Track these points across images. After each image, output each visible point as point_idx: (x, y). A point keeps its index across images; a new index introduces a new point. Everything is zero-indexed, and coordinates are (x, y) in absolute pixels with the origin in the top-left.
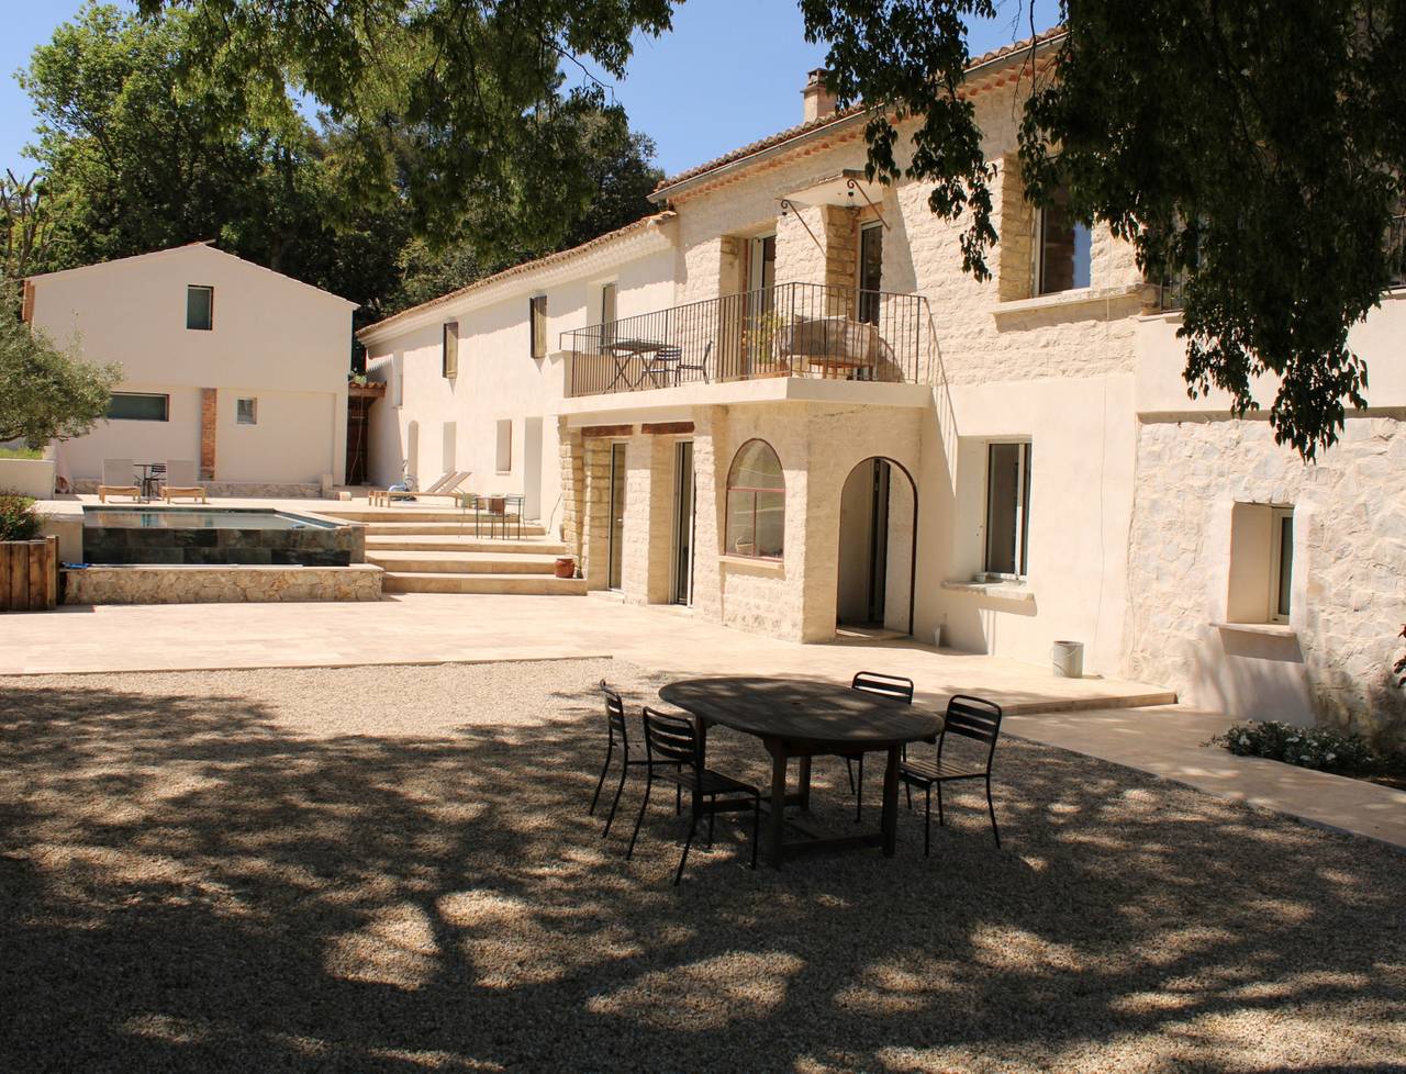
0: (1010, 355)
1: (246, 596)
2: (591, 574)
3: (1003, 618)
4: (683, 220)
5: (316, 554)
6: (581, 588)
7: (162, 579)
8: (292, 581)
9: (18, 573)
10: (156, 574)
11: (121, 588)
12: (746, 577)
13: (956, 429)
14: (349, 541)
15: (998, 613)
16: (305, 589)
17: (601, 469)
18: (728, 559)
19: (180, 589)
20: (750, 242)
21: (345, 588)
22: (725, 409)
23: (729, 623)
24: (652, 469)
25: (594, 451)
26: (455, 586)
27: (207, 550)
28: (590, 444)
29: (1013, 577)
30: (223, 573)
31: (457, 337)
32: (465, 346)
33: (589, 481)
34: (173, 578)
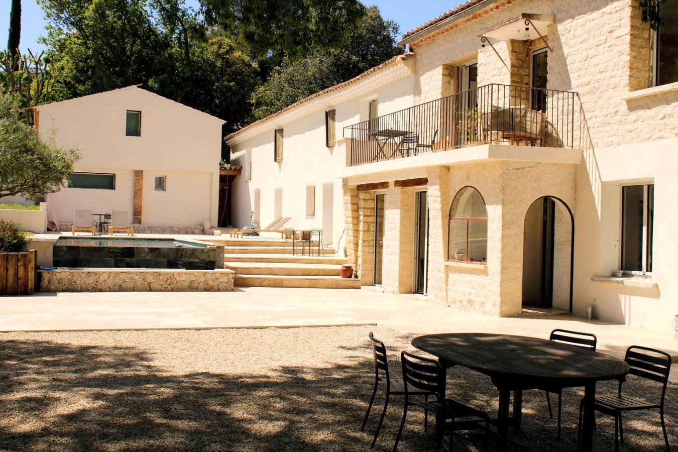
0: (637, 126)
1: (150, 287)
2: (363, 276)
3: (635, 299)
4: (418, 57)
5: (194, 262)
6: (357, 285)
7: (99, 277)
8: (179, 278)
9: (11, 272)
10: (96, 274)
11: (75, 282)
12: (462, 274)
13: (600, 177)
14: (215, 255)
15: (633, 298)
16: (187, 284)
17: (369, 211)
18: (451, 263)
19: (110, 283)
20: (460, 68)
21: (211, 283)
22: (448, 168)
23: (451, 305)
24: (401, 209)
25: (364, 200)
26: (279, 283)
27: (128, 260)
28: (362, 195)
29: (641, 273)
30: (136, 274)
31: (283, 137)
32: (287, 143)
33: (361, 218)
34: (106, 276)
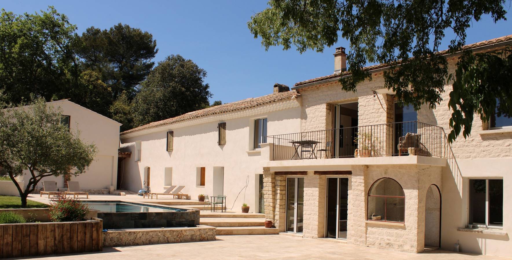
0: (489, 149)
1: (168, 241)
2: (280, 226)
4: (304, 97)
5: (182, 221)
6: (276, 232)
7: (137, 235)
8: (185, 234)
9: (88, 235)
10: (134, 233)
11: (121, 239)
12: (381, 228)
14: (194, 216)
15: (487, 240)
16: (189, 237)
17: (283, 187)
18: (369, 222)
19: (143, 238)
21: (204, 236)
22: (367, 166)
23: (369, 246)
24: (319, 188)
25: (280, 180)
26: (231, 232)
28: (278, 178)
30: (160, 232)
31: (173, 137)
33: (279, 192)
34: (141, 234)
